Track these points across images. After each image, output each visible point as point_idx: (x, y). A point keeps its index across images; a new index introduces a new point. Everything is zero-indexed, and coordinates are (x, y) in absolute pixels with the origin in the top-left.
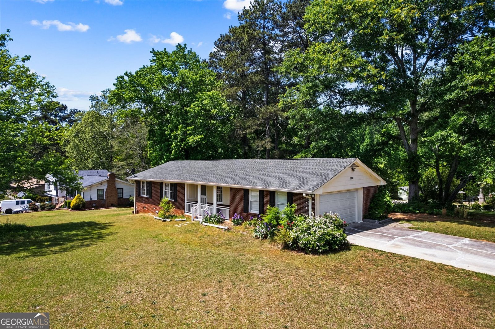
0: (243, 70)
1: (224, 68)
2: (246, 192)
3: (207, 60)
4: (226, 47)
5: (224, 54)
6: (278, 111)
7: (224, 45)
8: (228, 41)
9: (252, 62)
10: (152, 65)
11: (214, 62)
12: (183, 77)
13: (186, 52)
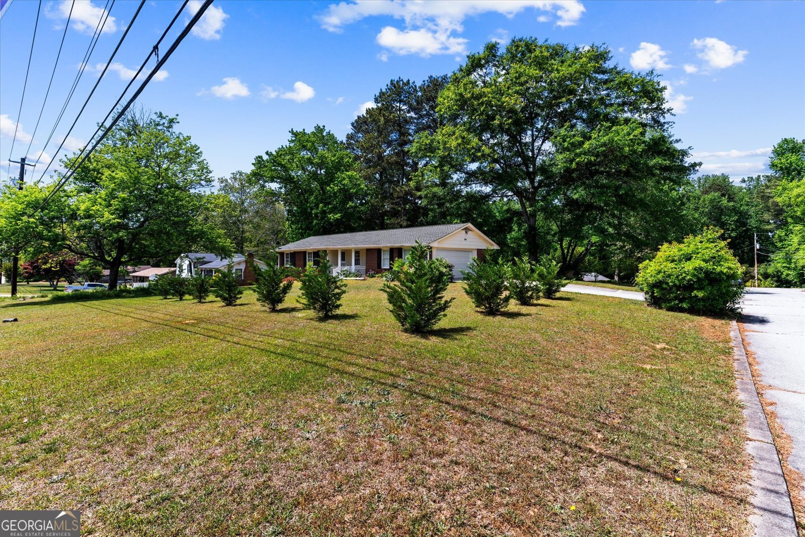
0: (379, 152)
1: (361, 150)
2: (379, 251)
3: (344, 141)
4: (364, 128)
5: (361, 136)
6: (413, 190)
7: (361, 127)
8: (365, 122)
9: (389, 144)
10: (291, 145)
11: (351, 144)
12: (322, 157)
13: (325, 134)
